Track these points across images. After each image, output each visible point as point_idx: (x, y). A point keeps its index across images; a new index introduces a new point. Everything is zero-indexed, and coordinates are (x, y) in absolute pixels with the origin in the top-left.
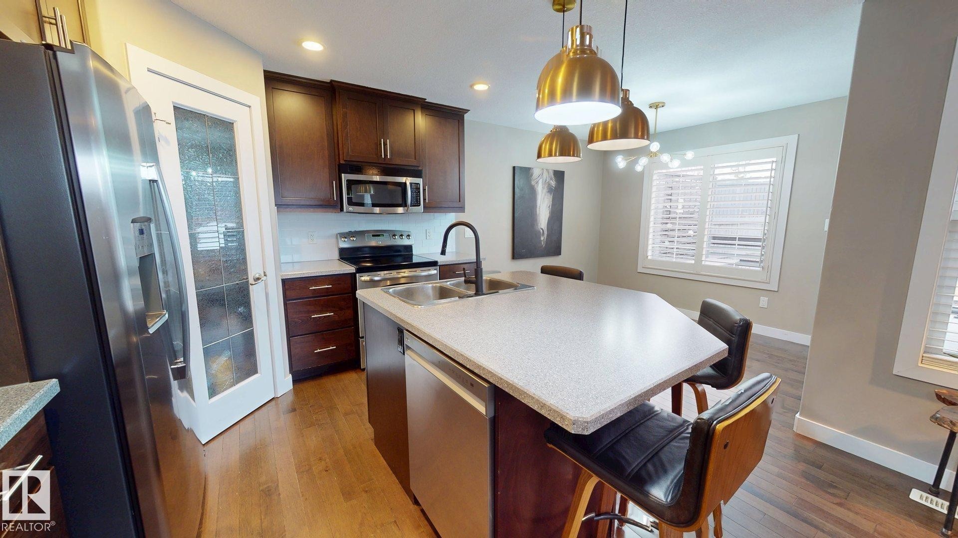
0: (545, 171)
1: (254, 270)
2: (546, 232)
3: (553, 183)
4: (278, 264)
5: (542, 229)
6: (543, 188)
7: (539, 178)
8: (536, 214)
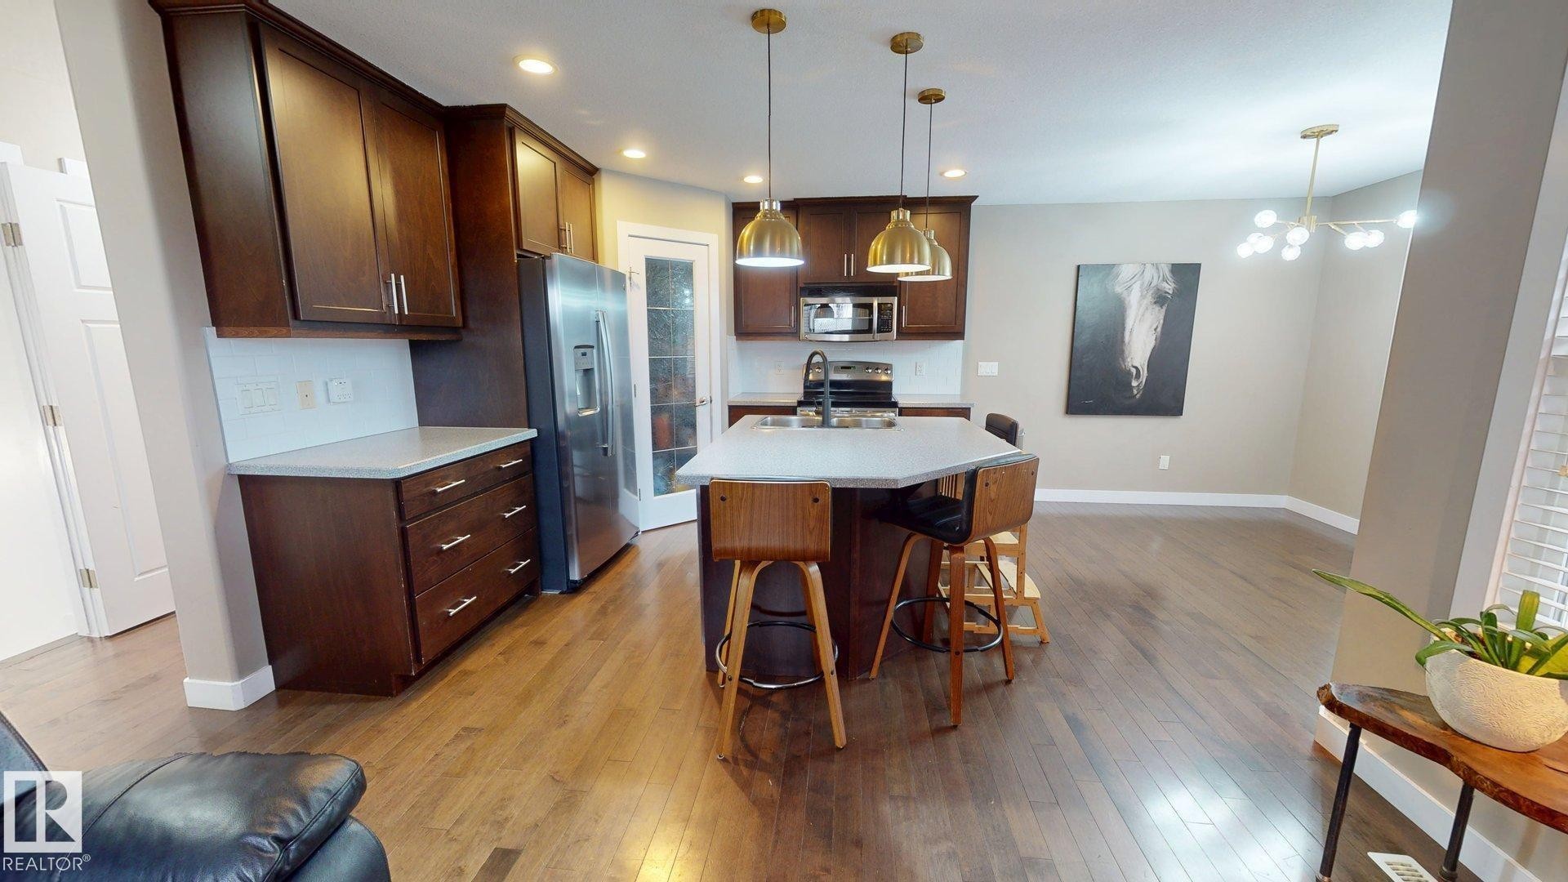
0: (1149, 266)
1: (701, 393)
2: (1144, 374)
3: (1169, 287)
4: (725, 392)
5: (1136, 368)
6: (1143, 297)
7: (1133, 281)
8: (1123, 342)
